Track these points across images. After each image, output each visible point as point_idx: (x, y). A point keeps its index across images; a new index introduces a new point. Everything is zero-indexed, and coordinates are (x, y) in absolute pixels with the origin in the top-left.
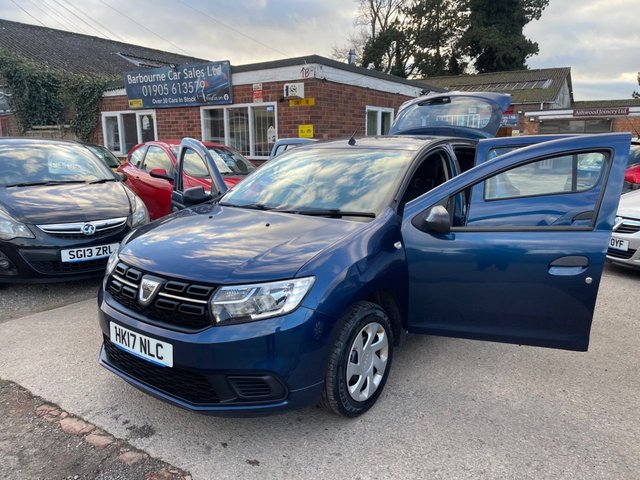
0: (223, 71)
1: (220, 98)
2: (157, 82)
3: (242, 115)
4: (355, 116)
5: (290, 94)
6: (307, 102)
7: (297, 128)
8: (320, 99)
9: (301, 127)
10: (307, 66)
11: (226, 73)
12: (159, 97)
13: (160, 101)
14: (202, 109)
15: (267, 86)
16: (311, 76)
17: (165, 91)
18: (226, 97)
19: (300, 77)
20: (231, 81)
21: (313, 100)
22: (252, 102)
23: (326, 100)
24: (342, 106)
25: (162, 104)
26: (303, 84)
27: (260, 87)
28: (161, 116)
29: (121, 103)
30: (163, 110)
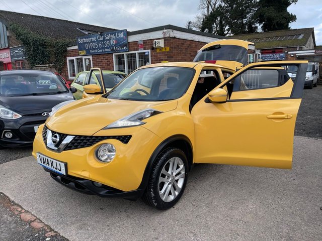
0: (124, 34)
1: (123, 49)
2: (92, 42)
3: (134, 57)
4: (191, 56)
5: (157, 46)
6: (166, 49)
7: (160, 62)
8: (172, 48)
10: (165, 31)
11: (125, 36)
12: (93, 49)
13: (94, 51)
14: (114, 54)
15: (145, 42)
16: (167, 36)
17: (96, 46)
18: (125, 48)
19: (162, 36)
20: (128, 40)
21: (168, 48)
22: (138, 50)
23: (176, 48)
24: (184, 51)
25: (95, 52)
26: (163, 40)
27: (142, 42)
28: (95, 58)
29: (75, 53)
30: (95, 56)
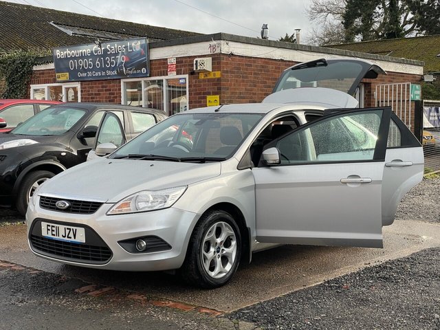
0: (141, 46)
1: (139, 71)
2: (82, 57)
5: (199, 68)
6: (214, 75)
7: (205, 98)
8: (227, 72)
9: (209, 98)
10: (214, 43)
11: (144, 49)
12: (84, 71)
13: (85, 75)
14: (122, 81)
15: (180, 61)
16: (218, 51)
17: (90, 65)
18: (144, 70)
19: (208, 52)
20: (149, 56)
21: (219, 73)
22: (167, 75)
23: (234, 73)
24: (251, 77)
25: (87, 77)
26: (211, 58)
27: (174, 62)
28: (85, 88)
29: (49, 76)
30: (87, 83)
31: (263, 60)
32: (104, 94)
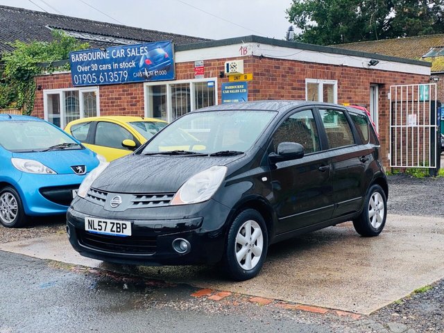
3: (184, 89)
4: (293, 89)
5: (230, 71)
6: (246, 77)
8: (258, 74)
10: (244, 45)
14: (145, 85)
15: (208, 63)
16: (249, 53)
19: (239, 54)
20: (173, 59)
21: (251, 75)
22: (194, 78)
23: (264, 75)
24: (280, 80)
26: (242, 60)
27: (202, 64)
28: (105, 92)
29: (64, 81)
30: (107, 87)
31: (290, 62)
32: (125, 98)
